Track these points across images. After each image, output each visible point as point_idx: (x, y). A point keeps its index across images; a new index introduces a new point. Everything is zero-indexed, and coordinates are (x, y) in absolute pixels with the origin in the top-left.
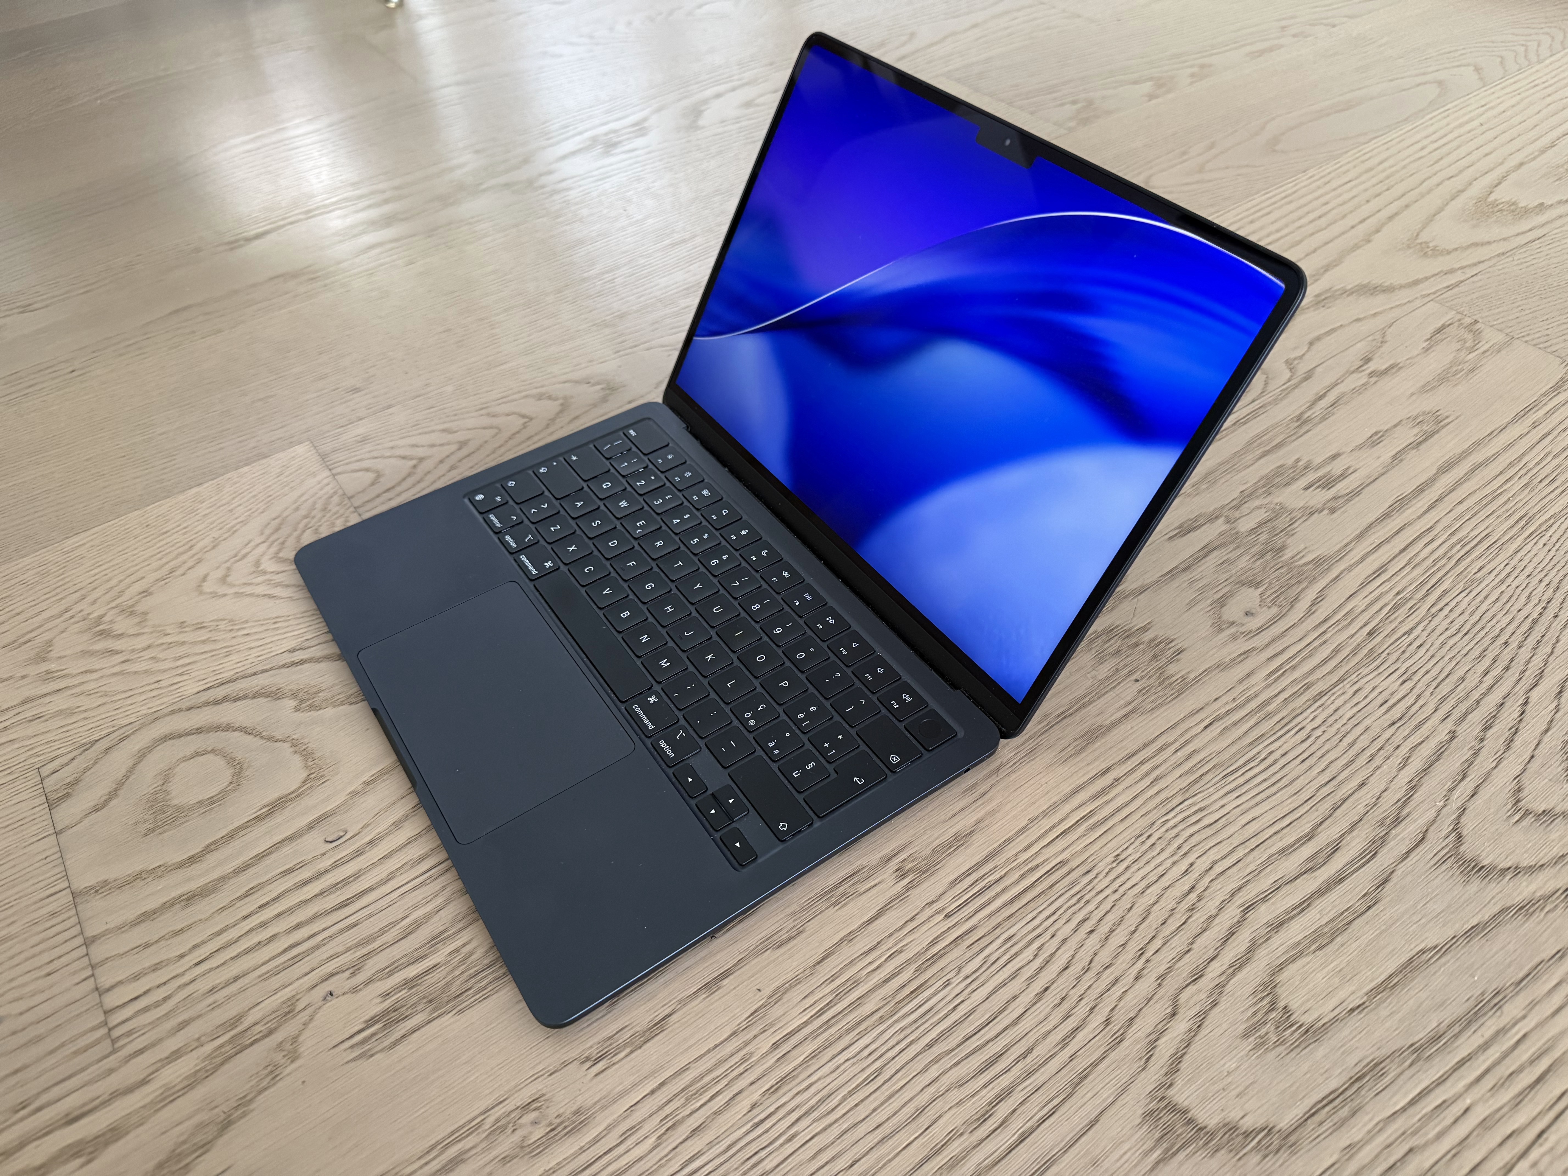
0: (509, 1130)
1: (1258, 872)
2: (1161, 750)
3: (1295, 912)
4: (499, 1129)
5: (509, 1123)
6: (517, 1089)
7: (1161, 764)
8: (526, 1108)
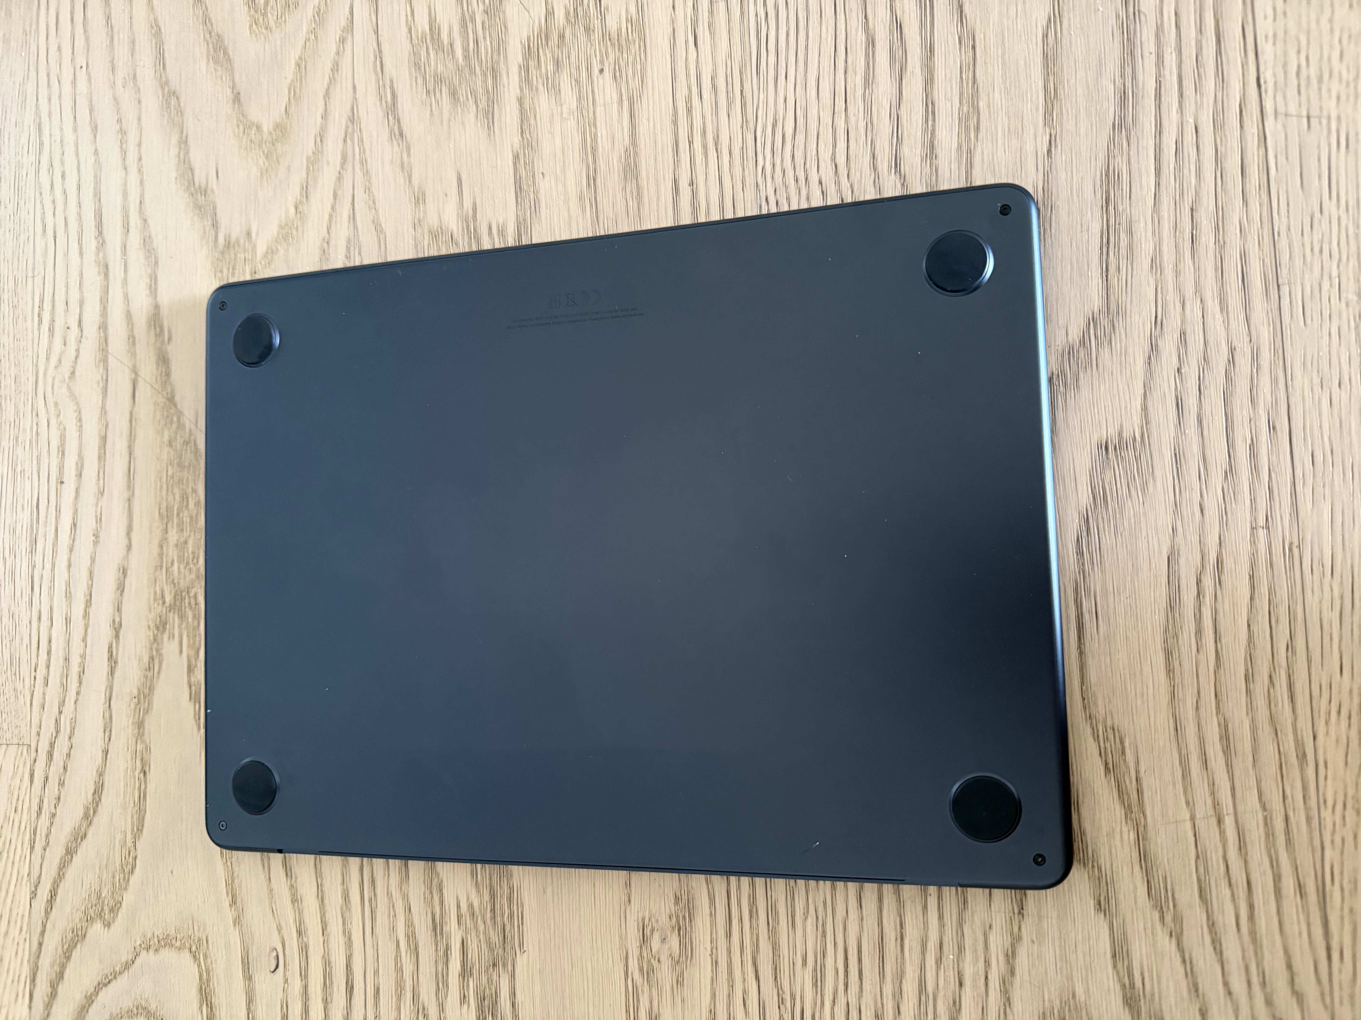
0: (655, 963)
1: (870, 125)
2: (689, 110)
3: (930, 123)
4: (648, 973)
5: (649, 961)
6: (623, 938)
7: (704, 124)
8: (644, 940)
